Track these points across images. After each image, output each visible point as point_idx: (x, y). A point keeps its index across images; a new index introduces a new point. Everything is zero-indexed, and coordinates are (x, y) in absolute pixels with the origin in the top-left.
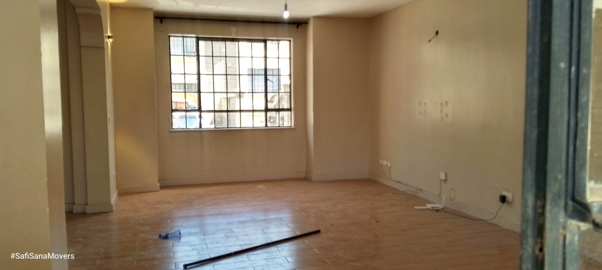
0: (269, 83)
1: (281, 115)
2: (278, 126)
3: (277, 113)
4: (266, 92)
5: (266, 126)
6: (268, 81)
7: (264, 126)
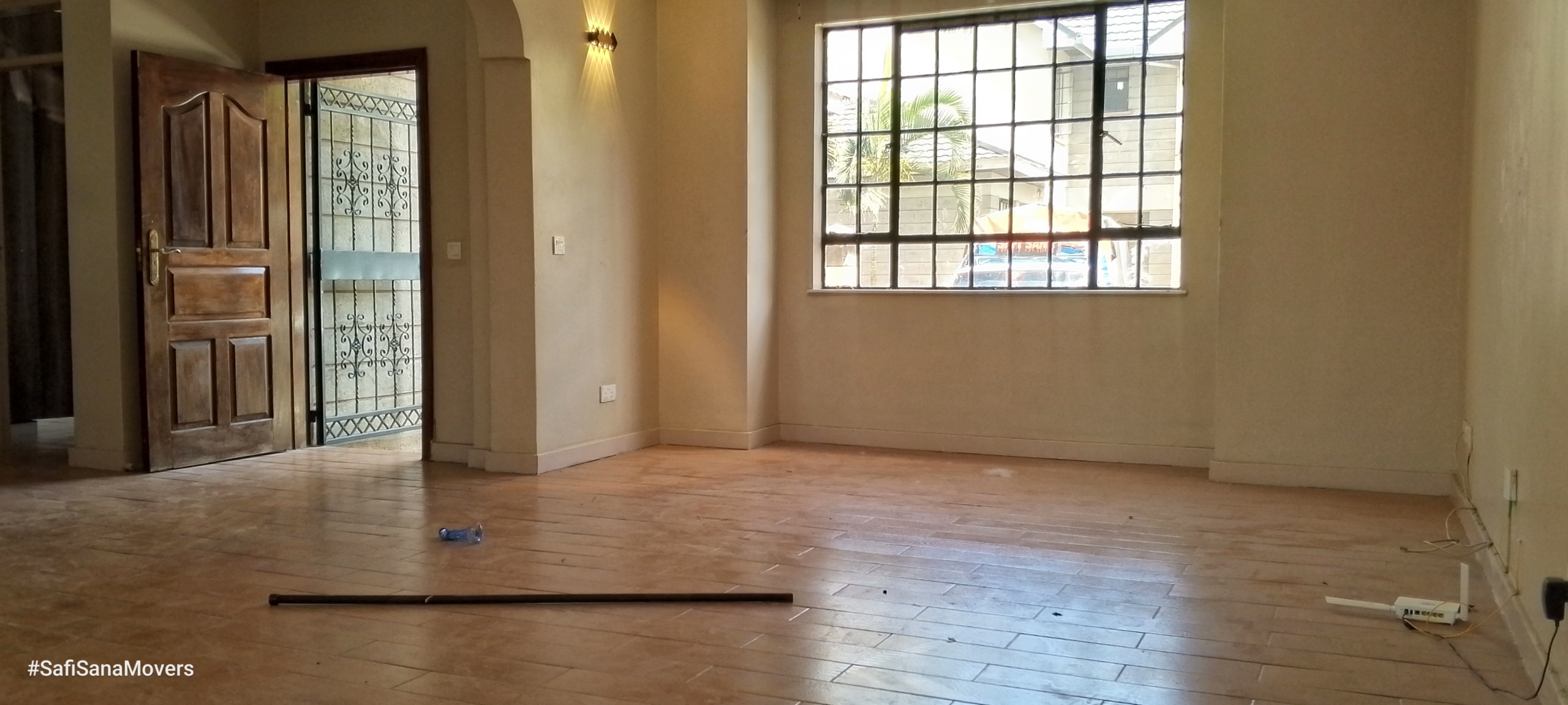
0: (1107, 144)
1: (1148, 248)
2: (1135, 286)
3: (1131, 241)
4: (1096, 176)
5: (1093, 284)
6: (1105, 139)
7: (1086, 285)
